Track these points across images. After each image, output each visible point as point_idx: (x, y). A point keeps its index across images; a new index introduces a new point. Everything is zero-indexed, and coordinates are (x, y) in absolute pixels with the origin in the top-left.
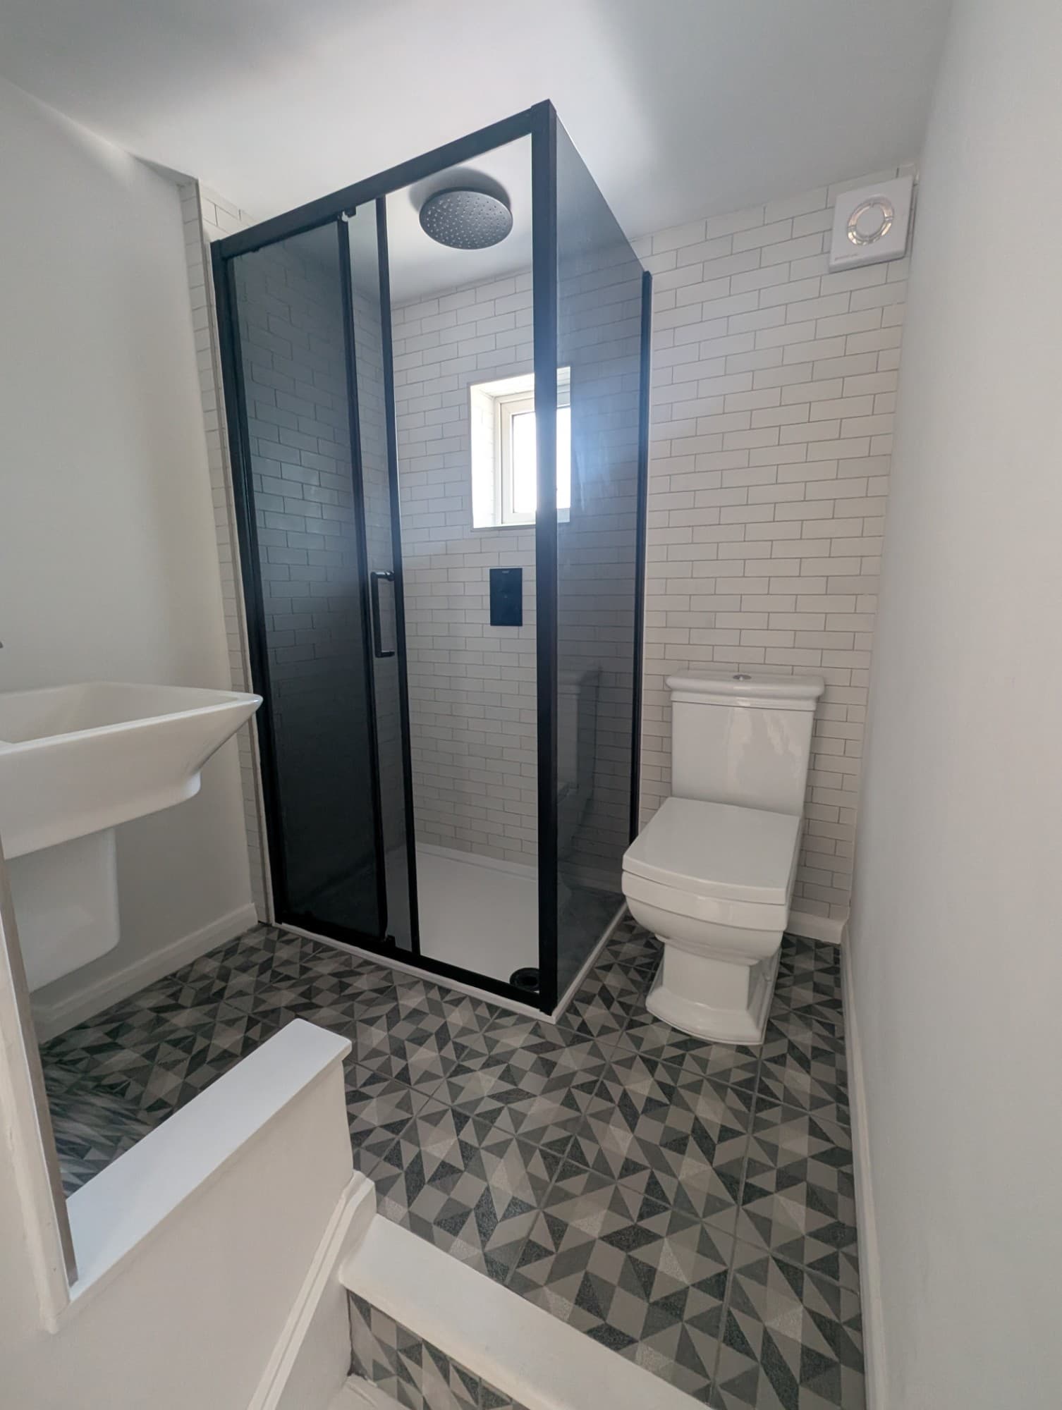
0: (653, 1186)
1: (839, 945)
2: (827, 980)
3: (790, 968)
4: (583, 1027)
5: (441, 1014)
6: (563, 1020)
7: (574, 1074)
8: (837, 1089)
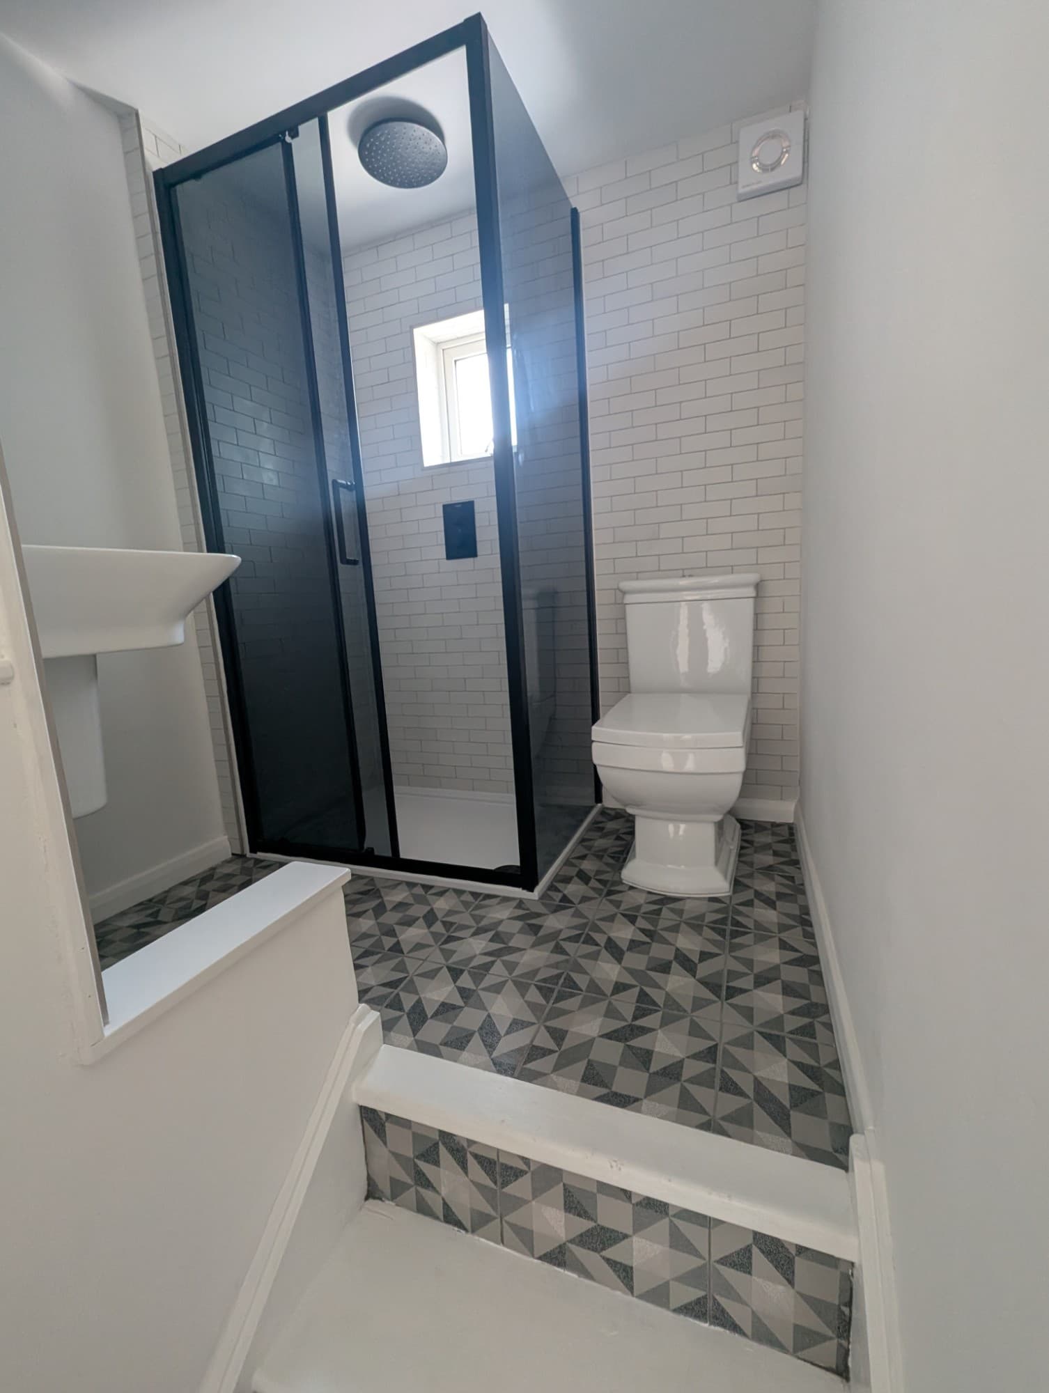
0: (643, 996)
1: (793, 824)
2: (786, 847)
3: (751, 842)
4: (565, 899)
5: (427, 903)
6: (544, 897)
7: (560, 931)
8: (802, 917)
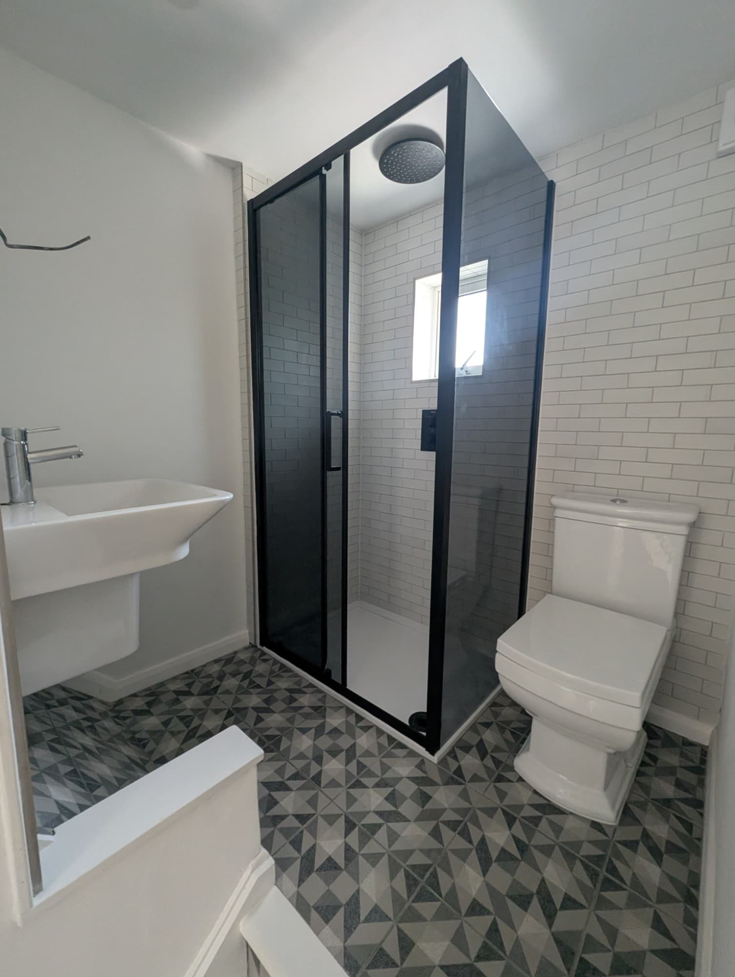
0: (494, 931)
1: (707, 747)
2: (690, 778)
3: (655, 759)
4: (459, 772)
5: (353, 736)
6: (443, 762)
7: (444, 810)
8: (689, 891)
